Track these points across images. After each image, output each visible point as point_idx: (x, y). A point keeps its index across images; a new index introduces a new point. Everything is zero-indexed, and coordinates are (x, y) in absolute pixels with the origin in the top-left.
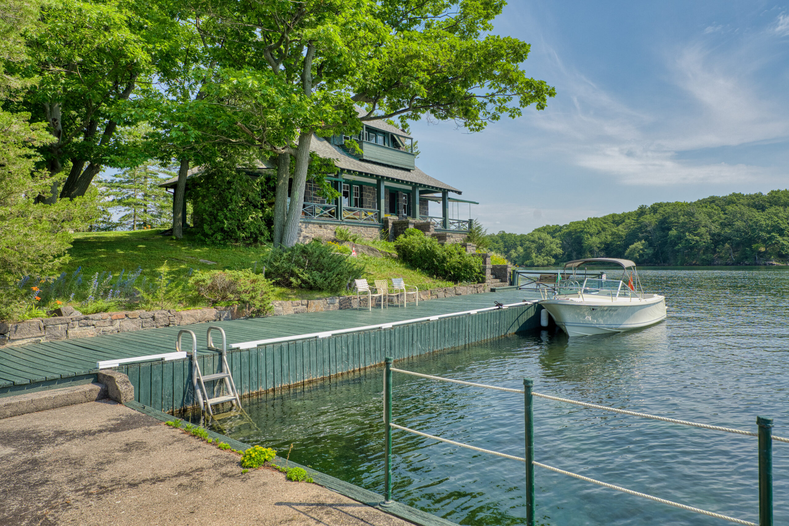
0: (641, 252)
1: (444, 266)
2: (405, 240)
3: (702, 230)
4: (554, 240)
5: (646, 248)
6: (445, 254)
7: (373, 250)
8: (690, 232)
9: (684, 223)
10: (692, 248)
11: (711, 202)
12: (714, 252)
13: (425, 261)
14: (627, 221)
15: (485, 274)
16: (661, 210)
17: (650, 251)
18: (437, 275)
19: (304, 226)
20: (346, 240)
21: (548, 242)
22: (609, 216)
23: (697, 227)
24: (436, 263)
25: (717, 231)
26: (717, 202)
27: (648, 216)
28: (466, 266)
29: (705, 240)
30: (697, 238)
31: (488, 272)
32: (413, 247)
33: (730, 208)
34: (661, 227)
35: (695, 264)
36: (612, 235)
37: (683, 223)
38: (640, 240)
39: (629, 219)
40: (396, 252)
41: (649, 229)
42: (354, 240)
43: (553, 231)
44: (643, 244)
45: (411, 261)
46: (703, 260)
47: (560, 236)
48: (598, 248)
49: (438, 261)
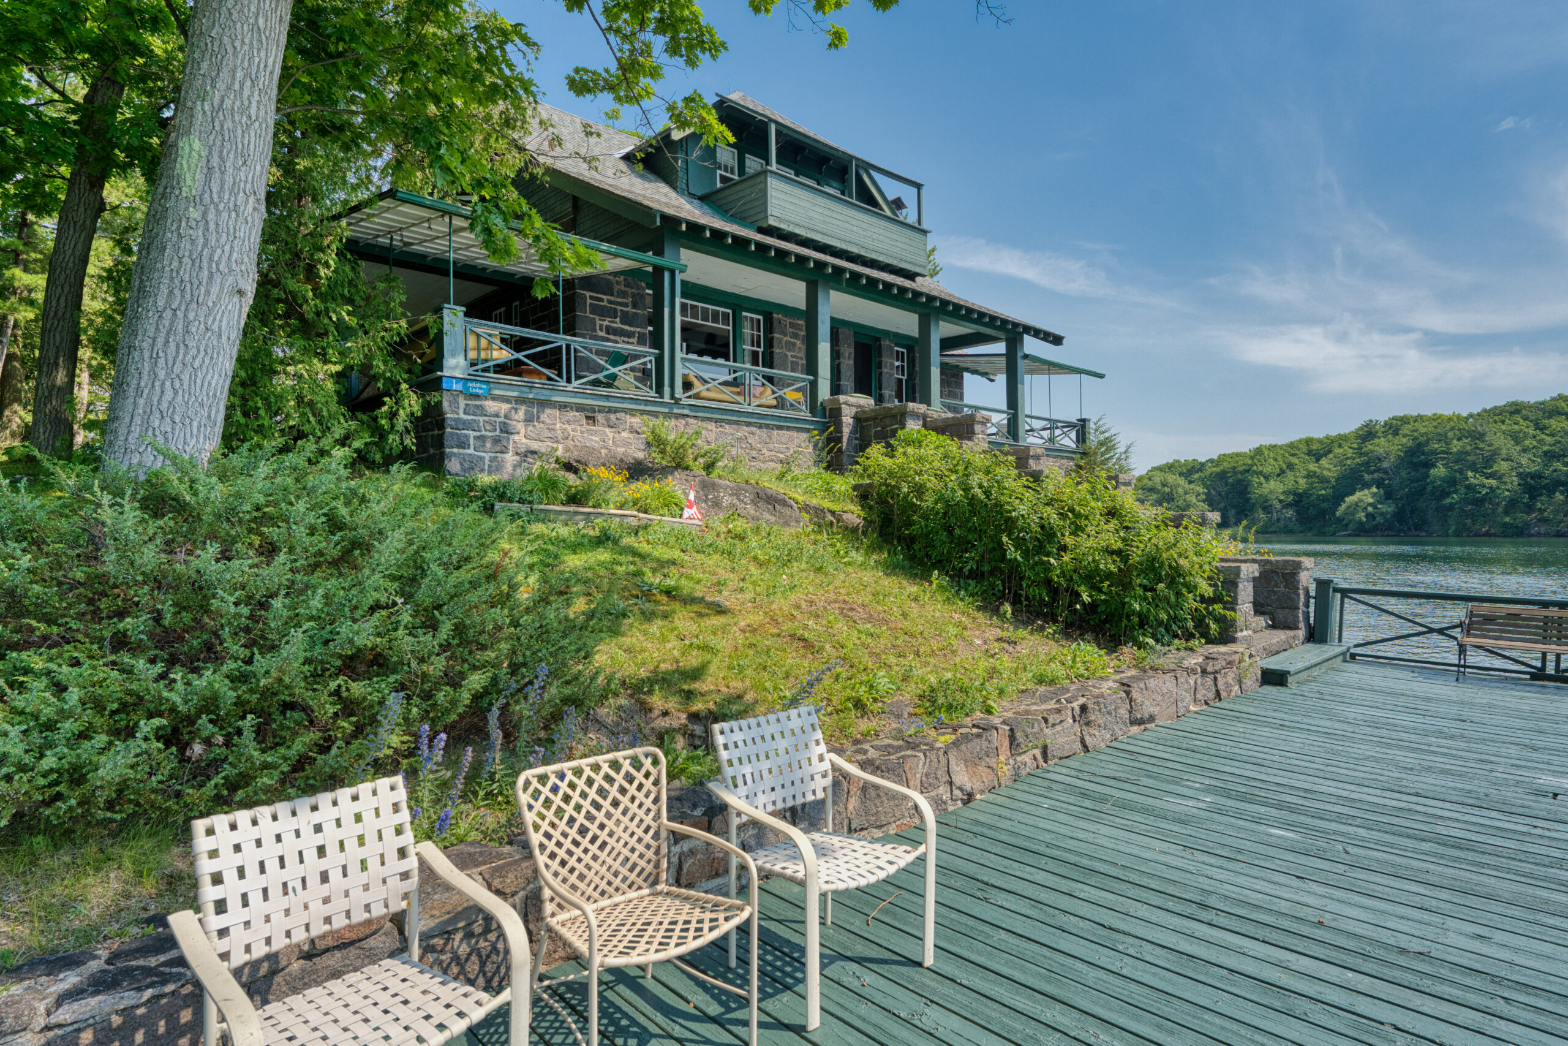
0: (1370, 509)
1: (1048, 567)
2: (888, 462)
3: (1503, 466)
4: (1192, 486)
5: (1380, 502)
6: (1051, 515)
7: (772, 501)
8: (1476, 471)
9: (1463, 453)
10: (1479, 502)
11: (1512, 413)
12: (1530, 508)
13: (965, 545)
14: (1337, 450)
15: (1232, 605)
16: (1406, 429)
17: (1388, 508)
18: (1016, 601)
19: (521, 415)
20: (680, 465)
21: (1180, 490)
22: (1300, 441)
23: (1489, 461)
24: (1013, 554)
25: (1534, 468)
26: (1524, 412)
27: (1382, 441)
28: (1152, 566)
29: (1509, 487)
30: (1493, 482)
31: (1246, 593)
32: (919, 490)
33: (1554, 423)
34: (1412, 463)
35: (1487, 534)
36: (1308, 476)
37: (1460, 453)
38: (1367, 485)
39: (1340, 446)
40: (856, 508)
41: (1385, 465)
42: (709, 467)
43: (1190, 471)
44: (1374, 495)
45: (909, 542)
46: (1506, 525)
47: (1201, 479)
48: (1280, 501)
49: (1019, 543)
